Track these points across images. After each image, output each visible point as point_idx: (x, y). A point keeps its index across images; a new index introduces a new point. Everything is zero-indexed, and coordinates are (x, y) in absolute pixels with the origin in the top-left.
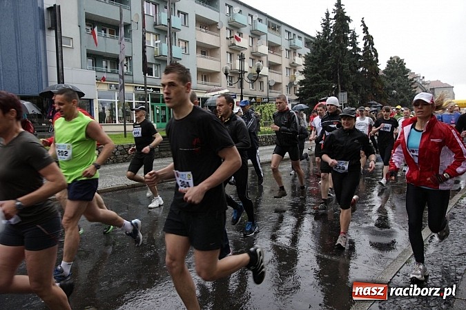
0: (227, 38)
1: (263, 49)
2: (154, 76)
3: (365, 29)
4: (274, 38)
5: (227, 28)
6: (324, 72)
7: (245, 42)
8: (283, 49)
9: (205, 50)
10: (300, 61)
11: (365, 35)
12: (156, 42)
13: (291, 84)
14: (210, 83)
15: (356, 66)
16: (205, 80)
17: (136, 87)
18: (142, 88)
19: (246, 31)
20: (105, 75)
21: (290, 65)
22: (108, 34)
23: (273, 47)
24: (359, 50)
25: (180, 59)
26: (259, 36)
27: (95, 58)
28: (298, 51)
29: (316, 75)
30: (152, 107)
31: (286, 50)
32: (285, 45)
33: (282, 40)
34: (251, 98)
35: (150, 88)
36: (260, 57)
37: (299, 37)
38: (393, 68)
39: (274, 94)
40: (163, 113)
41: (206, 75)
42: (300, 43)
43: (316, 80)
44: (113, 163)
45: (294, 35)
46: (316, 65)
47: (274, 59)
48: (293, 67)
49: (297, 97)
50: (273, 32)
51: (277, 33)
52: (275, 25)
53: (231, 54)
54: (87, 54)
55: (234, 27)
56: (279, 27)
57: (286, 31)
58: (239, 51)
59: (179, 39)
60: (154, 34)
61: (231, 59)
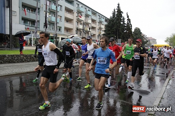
0: (76, 16)
1: (90, 21)
2: (48, 29)
3: (128, 17)
5: (77, 13)
6: (112, 31)
7: (83, 18)
8: (97, 22)
9: (68, 20)
10: (103, 27)
11: (128, 18)
12: (49, 16)
13: (99, 35)
14: (69, 33)
15: (124, 30)
16: (67, 32)
19: (84, 14)
20: (29, 27)
21: (99, 28)
22: (30, 11)
23: (93, 21)
24: (125, 24)
25: (58, 23)
26: (88, 16)
27: (25, 20)
28: (103, 23)
29: (109, 32)
31: (98, 22)
32: (98, 20)
33: (97, 18)
36: (88, 24)
37: (103, 18)
38: (136, 32)
41: (68, 30)
42: (103, 20)
43: (109, 34)
44: (32, 61)
45: (101, 17)
46: (110, 29)
47: (94, 25)
48: (100, 29)
50: (93, 15)
51: (95, 16)
52: (94, 13)
53: (77, 22)
54: (22, 18)
55: (79, 12)
56: (96, 14)
57: (98, 15)
58: (81, 22)
59: (58, 15)
60: (49, 12)
61: (77, 24)
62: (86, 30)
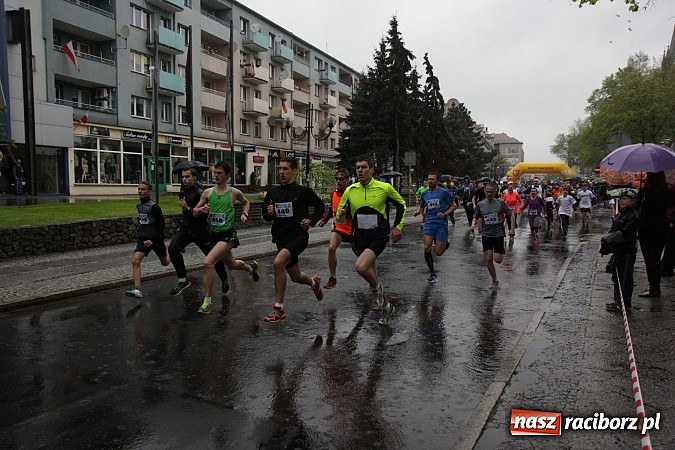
0: (241, 66)
1: (288, 83)
2: (145, 117)
3: (429, 69)
4: (301, 68)
5: (241, 52)
6: (379, 123)
7: (264, 72)
8: (312, 83)
9: (211, 81)
10: (333, 101)
11: (428, 76)
12: (149, 67)
13: (323, 137)
14: (216, 129)
16: (210, 124)
17: (125, 132)
18: (134, 133)
19: (265, 57)
20: (87, 114)
21: (320, 106)
22: (79, 52)
23: (300, 81)
24: (420, 94)
26: (283, 65)
27: (65, 88)
28: (331, 87)
29: (368, 125)
30: (146, 161)
31: (316, 85)
32: (315, 78)
33: (310, 70)
34: (272, 152)
35: (143, 134)
36: (283, 94)
37: (333, 68)
38: (455, 118)
39: (301, 147)
40: (160, 170)
42: (334, 76)
45: (326, 64)
47: (301, 97)
48: (325, 108)
49: (338, 153)
50: (299, 59)
51: (304, 61)
52: (303, 49)
53: (245, 89)
54: (55, 80)
55: (251, 51)
56: (307, 52)
57: (316, 58)
58: (256, 85)
59: (179, 65)
60: (145, 55)
61: (245, 97)
62: (277, 116)
